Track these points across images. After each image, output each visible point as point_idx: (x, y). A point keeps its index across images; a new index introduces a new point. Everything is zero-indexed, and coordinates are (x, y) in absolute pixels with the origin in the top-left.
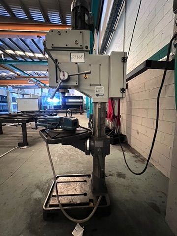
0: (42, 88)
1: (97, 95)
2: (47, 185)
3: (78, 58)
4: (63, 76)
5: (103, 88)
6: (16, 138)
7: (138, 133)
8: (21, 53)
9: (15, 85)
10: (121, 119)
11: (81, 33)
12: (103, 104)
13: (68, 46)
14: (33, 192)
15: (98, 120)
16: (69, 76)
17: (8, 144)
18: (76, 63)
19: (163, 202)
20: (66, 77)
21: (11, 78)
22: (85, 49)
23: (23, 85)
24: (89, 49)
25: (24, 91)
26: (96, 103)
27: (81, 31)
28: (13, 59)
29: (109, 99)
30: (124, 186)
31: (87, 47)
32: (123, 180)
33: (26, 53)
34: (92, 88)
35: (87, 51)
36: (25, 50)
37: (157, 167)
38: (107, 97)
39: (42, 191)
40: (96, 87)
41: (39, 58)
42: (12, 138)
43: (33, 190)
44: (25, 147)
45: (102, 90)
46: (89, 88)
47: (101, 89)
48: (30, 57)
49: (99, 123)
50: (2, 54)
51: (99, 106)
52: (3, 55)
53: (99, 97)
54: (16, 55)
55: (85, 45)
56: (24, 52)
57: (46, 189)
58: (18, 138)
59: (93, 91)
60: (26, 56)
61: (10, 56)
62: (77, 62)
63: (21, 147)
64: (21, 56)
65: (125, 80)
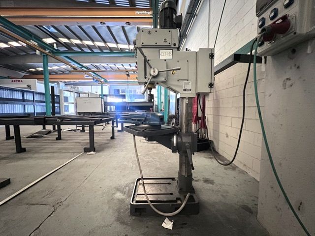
0: (102, 84)
1: (185, 90)
2: (127, 188)
3: (166, 55)
4: (153, 72)
5: (190, 83)
6: (78, 144)
7: (227, 136)
8: (78, 42)
9: (67, 81)
10: (206, 120)
11: (169, 31)
12: (190, 99)
13: (157, 44)
14: (114, 194)
15: (186, 115)
16: (159, 72)
17: (71, 150)
18: (165, 60)
19: (256, 205)
20: (156, 73)
21: (63, 72)
22: (173, 46)
23: (77, 81)
24: (177, 46)
25: (78, 88)
26: (183, 98)
27: (169, 30)
28: (67, 50)
29: (196, 94)
30: (213, 191)
31: (175, 45)
32: (211, 185)
33: (83, 41)
34: (180, 83)
35: (175, 48)
36: (82, 38)
37: (250, 174)
38: (194, 92)
39: (123, 192)
40: (183, 82)
41: (99, 47)
42: (74, 144)
43: (114, 192)
44: (92, 153)
45: (190, 86)
46: (176, 83)
47: (188, 84)
48: (89, 47)
49: (186, 118)
50: (54, 43)
51: (186, 101)
52: (55, 45)
53: (186, 92)
54: (72, 44)
55: (173, 43)
56: (81, 40)
57: (127, 191)
58: (81, 144)
59: (180, 86)
60: (83, 45)
61: (63, 45)
62: (165, 58)
63: (88, 153)
64: (77, 45)
65: (213, 74)
